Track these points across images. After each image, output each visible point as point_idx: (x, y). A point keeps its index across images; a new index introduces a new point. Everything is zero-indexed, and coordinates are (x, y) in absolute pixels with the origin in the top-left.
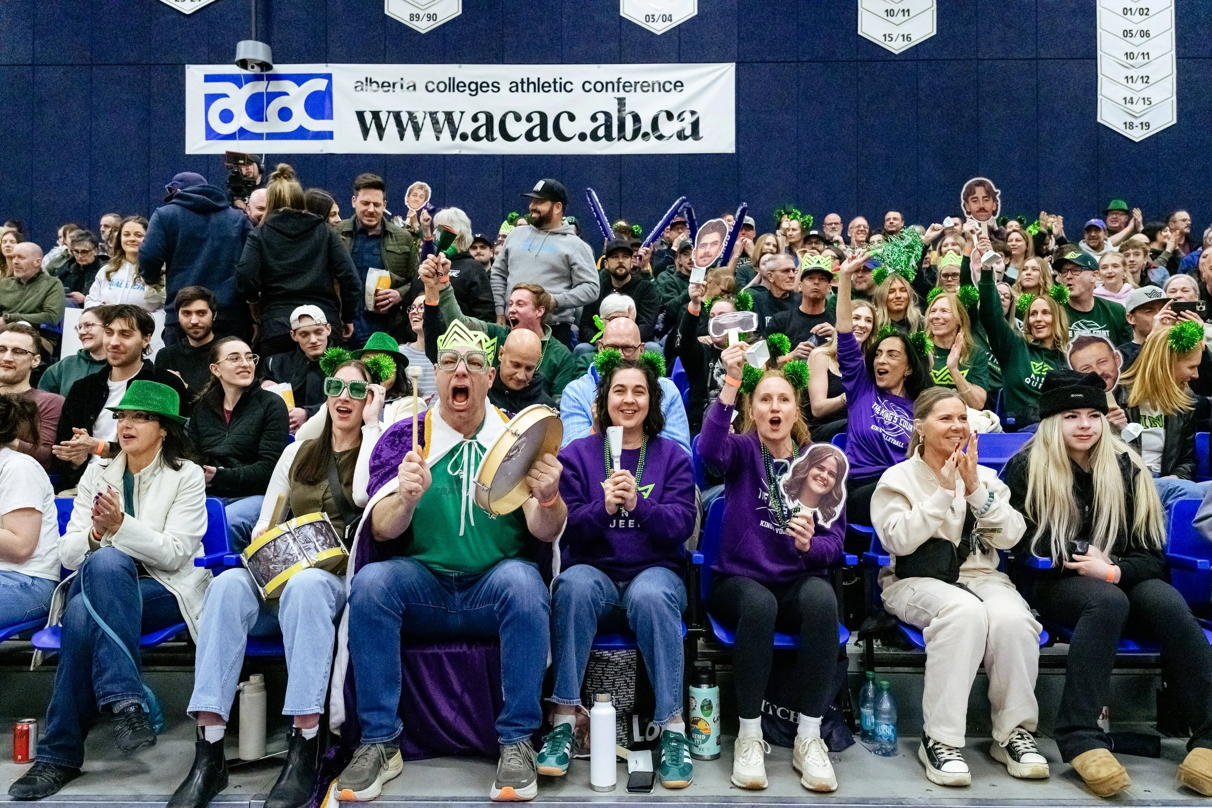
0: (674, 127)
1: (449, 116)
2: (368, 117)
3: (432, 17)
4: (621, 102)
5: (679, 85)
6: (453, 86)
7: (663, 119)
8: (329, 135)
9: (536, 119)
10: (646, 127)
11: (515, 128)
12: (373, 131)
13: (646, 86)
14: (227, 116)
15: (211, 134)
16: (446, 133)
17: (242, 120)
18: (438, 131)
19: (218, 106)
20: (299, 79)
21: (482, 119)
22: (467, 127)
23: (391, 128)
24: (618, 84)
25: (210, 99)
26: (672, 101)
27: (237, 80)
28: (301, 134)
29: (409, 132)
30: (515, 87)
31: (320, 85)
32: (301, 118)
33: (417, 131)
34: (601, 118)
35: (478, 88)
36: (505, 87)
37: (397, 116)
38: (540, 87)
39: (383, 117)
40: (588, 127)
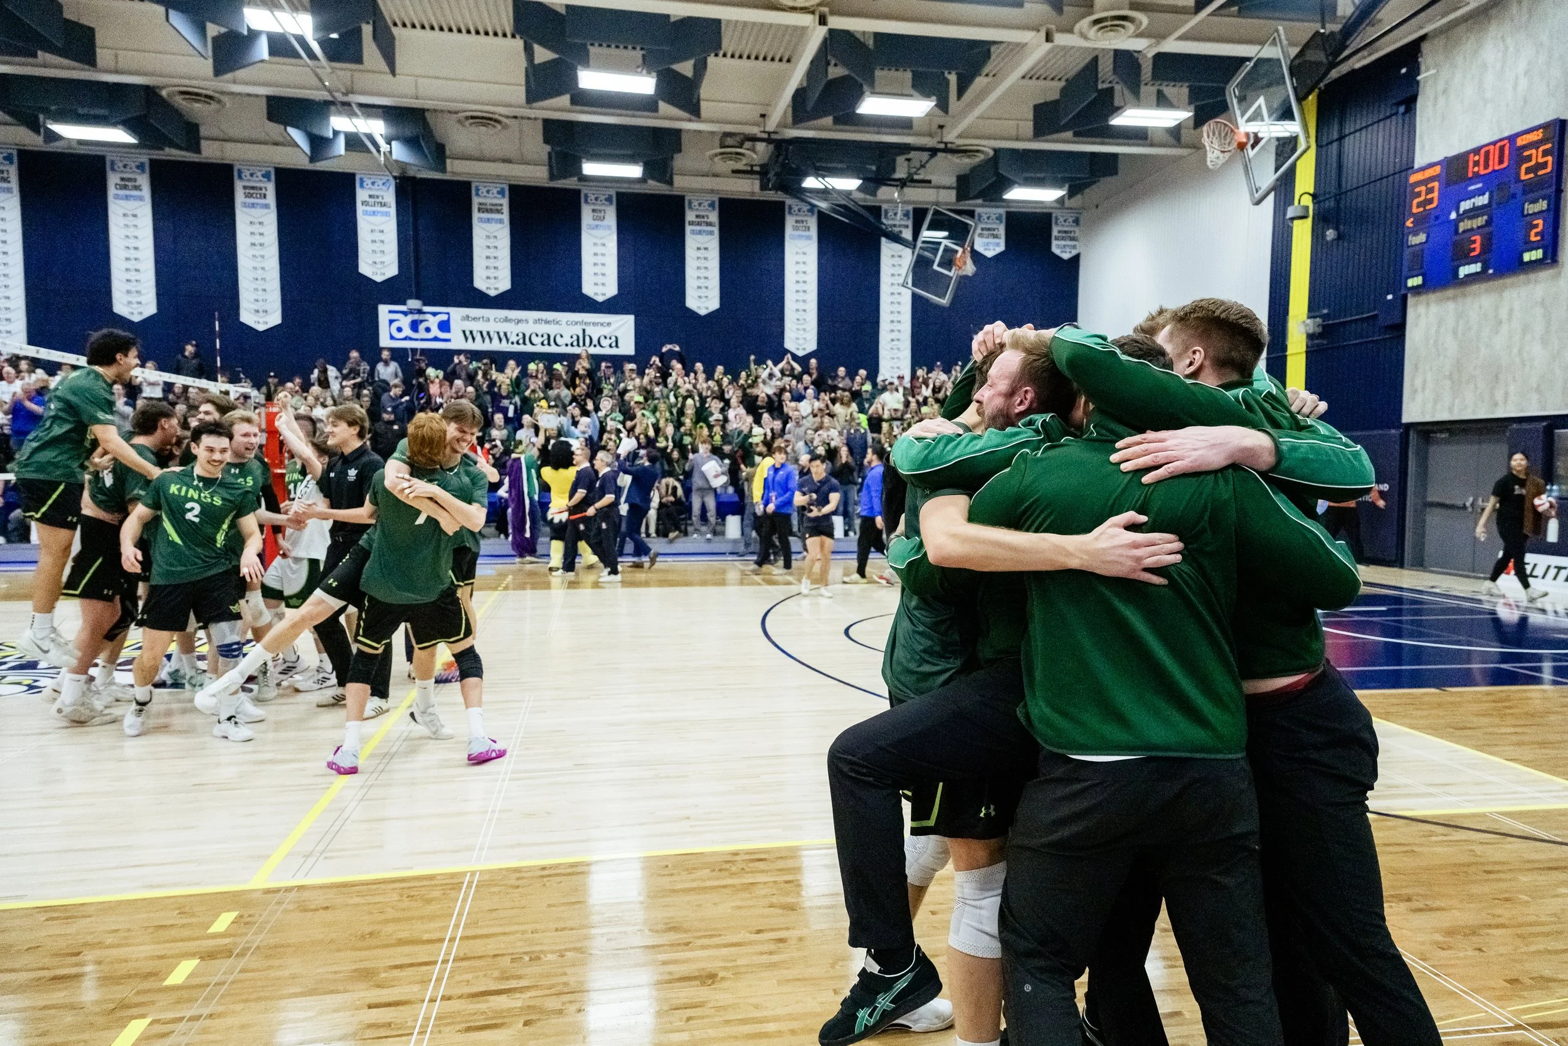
0: (608, 342)
1: (505, 334)
2: (468, 333)
3: (496, 289)
4: (584, 331)
5: (609, 324)
6: (506, 320)
7: (602, 339)
8: (448, 340)
9: (546, 337)
10: (595, 342)
11: (535, 340)
12: (470, 339)
13: (594, 324)
14: (399, 330)
15: (392, 338)
16: (504, 340)
17: (407, 332)
18: (500, 340)
19: (395, 325)
20: (435, 314)
21: (521, 336)
22: (514, 338)
23: (478, 338)
24: (582, 323)
25: (391, 322)
26: (606, 331)
27: (405, 313)
28: (436, 339)
29: (487, 339)
30: (536, 321)
31: (445, 317)
32: (435, 332)
33: (491, 339)
34: (575, 338)
35: (519, 321)
36: (531, 322)
37: (481, 333)
38: (547, 322)
39: (475, 333)
40: (569, 341)
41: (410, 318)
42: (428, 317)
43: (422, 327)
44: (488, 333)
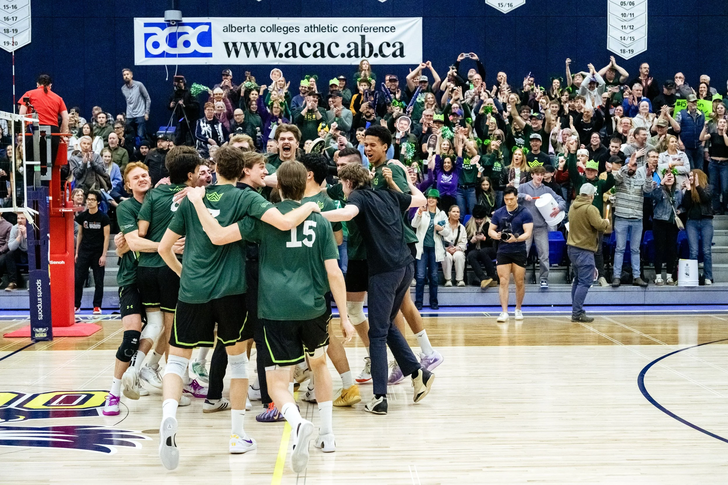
0: (391, 50)
1: (273, 45)
2: (231, 46)
4: (363, 37)
5: (393, 29)
6: (275, 29)
7: (385, 46)
8: (210, 55)
9: (319, 46)
10: (376, 50)
11: (307, 51)
12: (233, 53)
13: (376, 29)
14: (156, 45)
15: (148, 54)
16: (271, 53)
17: (164, 47)
18: (267, 53)
19: (151, 40)
20: (194, 25)
21: (290, 46)
22: (282, 50)
23: (242, 51)
24: (361, 28)
25: (147, 36)
26: (389, 37)
27: (162, 26)
28: (195, 54)
29: (252, 53)
30: (308, 29)
31: (205, 28)
32: (195, 46)
33: (256, 52)
34: (353, 46)
35: (288, 30)
36: (302, 29)
37: (246, 44)
38: (321, 29)
39: (238, 45)
40: (346, 51)
41: (168, 31)
42: (188, 29)
43: (180, 41)
44: (253, 44)
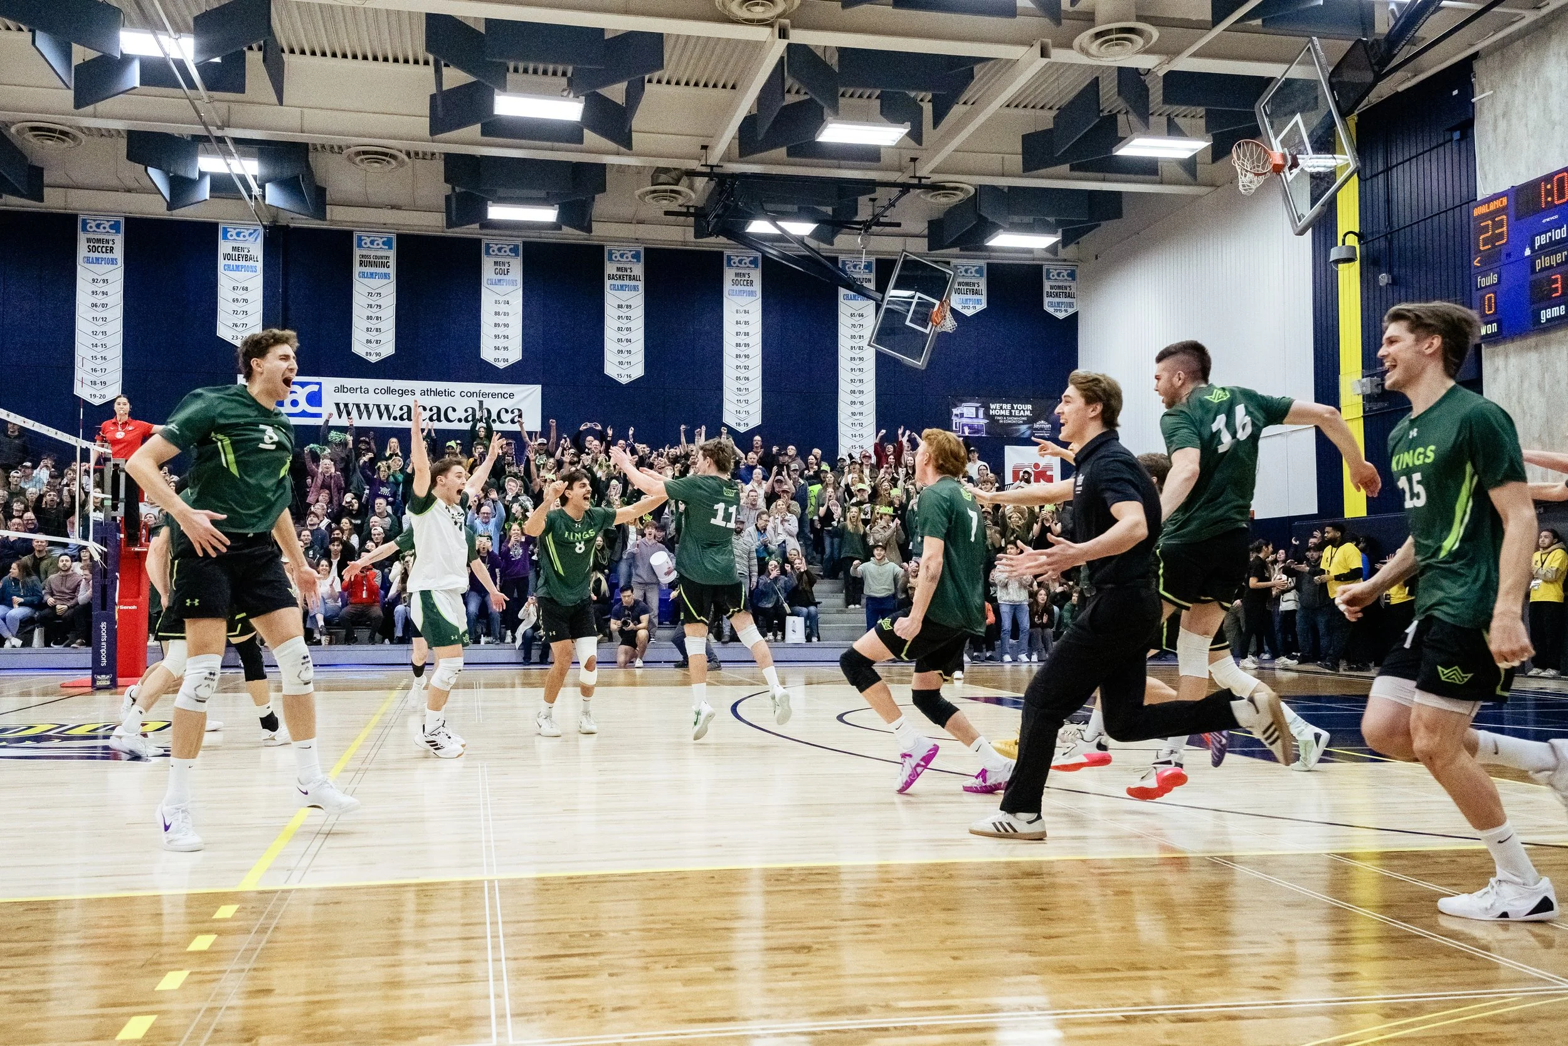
0: (509, 416)
1: (387, 407)
2: (342, 407)
3: (377, 354)
4: (481, 403)
5: (511, 395)
6: (389, 391)
7: (503, 412)
8: (318, 415)
9: (435, 410)
10: (494, 416)
12: (344, 413)
13: (494, 395)
16: (385, 415)
18: (381, 417)
20: (303, 385)
22: (397, 413)
23: (355, 413)
24: (479, 394)
26: (508, 403)
28: (303, 414)
29: (365, 415)
30: (423, 393)
31: (316, 388)
32: (303, 406)
33: (369, 415)
34: (470, 411)
35: (403, 393)
37: (358, 406)
38: (437, 393)
39: (350, 406)
40: (463, 416)
42: (297, 388)
44: (366, 406)
